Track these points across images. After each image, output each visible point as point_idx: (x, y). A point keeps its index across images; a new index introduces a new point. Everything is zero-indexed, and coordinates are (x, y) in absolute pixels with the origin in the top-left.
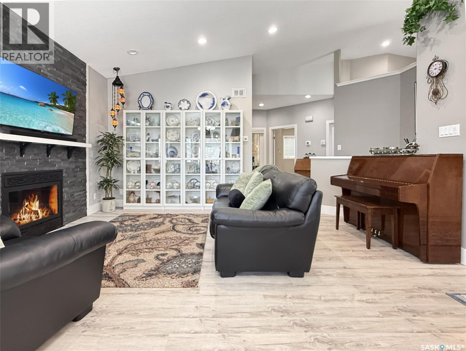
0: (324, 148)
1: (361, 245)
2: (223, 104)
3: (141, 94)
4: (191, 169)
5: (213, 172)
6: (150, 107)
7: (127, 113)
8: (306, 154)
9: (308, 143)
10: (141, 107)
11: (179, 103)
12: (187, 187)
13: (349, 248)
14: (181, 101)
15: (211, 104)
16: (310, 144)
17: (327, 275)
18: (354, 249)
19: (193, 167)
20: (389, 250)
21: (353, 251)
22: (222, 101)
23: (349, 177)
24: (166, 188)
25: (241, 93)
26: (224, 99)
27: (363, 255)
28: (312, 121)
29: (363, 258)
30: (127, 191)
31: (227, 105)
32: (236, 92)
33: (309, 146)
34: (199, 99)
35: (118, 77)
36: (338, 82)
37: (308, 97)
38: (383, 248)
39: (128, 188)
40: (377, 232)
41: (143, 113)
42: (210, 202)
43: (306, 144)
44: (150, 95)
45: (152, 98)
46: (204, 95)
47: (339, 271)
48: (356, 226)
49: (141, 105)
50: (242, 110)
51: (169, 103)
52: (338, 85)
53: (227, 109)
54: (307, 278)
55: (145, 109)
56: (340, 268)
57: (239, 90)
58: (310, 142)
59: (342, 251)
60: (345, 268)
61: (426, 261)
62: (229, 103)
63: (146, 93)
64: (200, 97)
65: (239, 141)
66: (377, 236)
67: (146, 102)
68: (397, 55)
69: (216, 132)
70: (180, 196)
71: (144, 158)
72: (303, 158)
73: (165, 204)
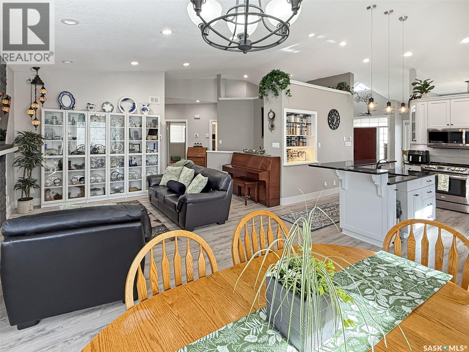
0: (208, 139)
1: (242, 204)
2: (143, 110)
3: (61, 93)
4: (113, 163)
5: (133, 165)
6: (71, 107)
7: (45, 112)
8: (195, 144)
9: (196, 135)
10: (61, 107)
11: (103, 106)
12: (112, 180)
13: (238, 207)
14: (104, 103)
15: (131, 107)
16: (198, 136)
17: (234, 220)
18: (240, 206)
19: (114, 161)
20: (255, 205)
21: (240, 208)
22: (142, 107)
23: (232, 166)
24: (91, 183)
25: (156, 100)
26: (144, 105)
27: (244, 209)
28: (199, 119)
29: (245, 210)
30: (45, 189)
31: (147, 110)
32: (152, 99)
33: (196, 137)
34: (121, 102)
35: (37, 76)
36: (220, 97)
37: (198, 101)
38: (252, 204)
39: (47, 186)
40: (248, 196)
41: (66, 113)
42: (132, 190)
43: (195, 136)
44: (71, 96)
45: (73, 98)
46: (125, 100)
47: (238, 218)
48: (236, 194)
49: (62, 105)
50: (160, 116)
51: (92, 105)
52: (220, 99)
53: (146, 114)
54: (227, 224)
55: (67, 109)
56: (238, 216)
57: (154, 97)
58: (197, 134)
59: (235, 209)
60: (240, 216)
61: (269, 207)
62: (149, 109)
63: (67, 92)
64: (122, 101)
65: (157, 139)
66: (248, 198)
67: (66, 101)
68: (252, 84)
69: (136, 131)
70: (104, 189)
71: (66, 156)
72: (192, 147)
73: (90, 197)
